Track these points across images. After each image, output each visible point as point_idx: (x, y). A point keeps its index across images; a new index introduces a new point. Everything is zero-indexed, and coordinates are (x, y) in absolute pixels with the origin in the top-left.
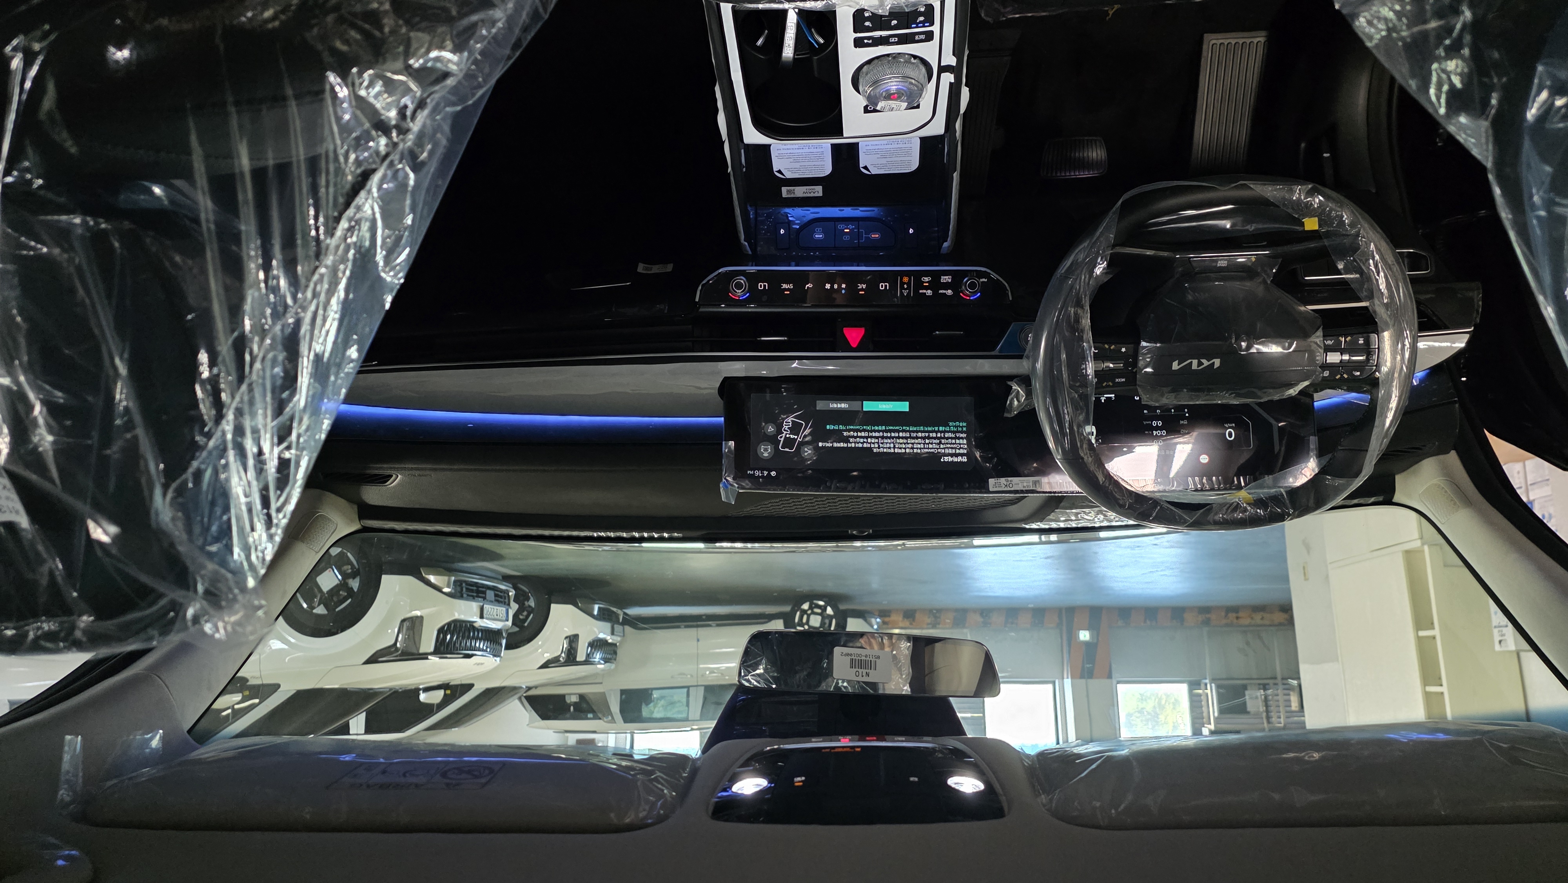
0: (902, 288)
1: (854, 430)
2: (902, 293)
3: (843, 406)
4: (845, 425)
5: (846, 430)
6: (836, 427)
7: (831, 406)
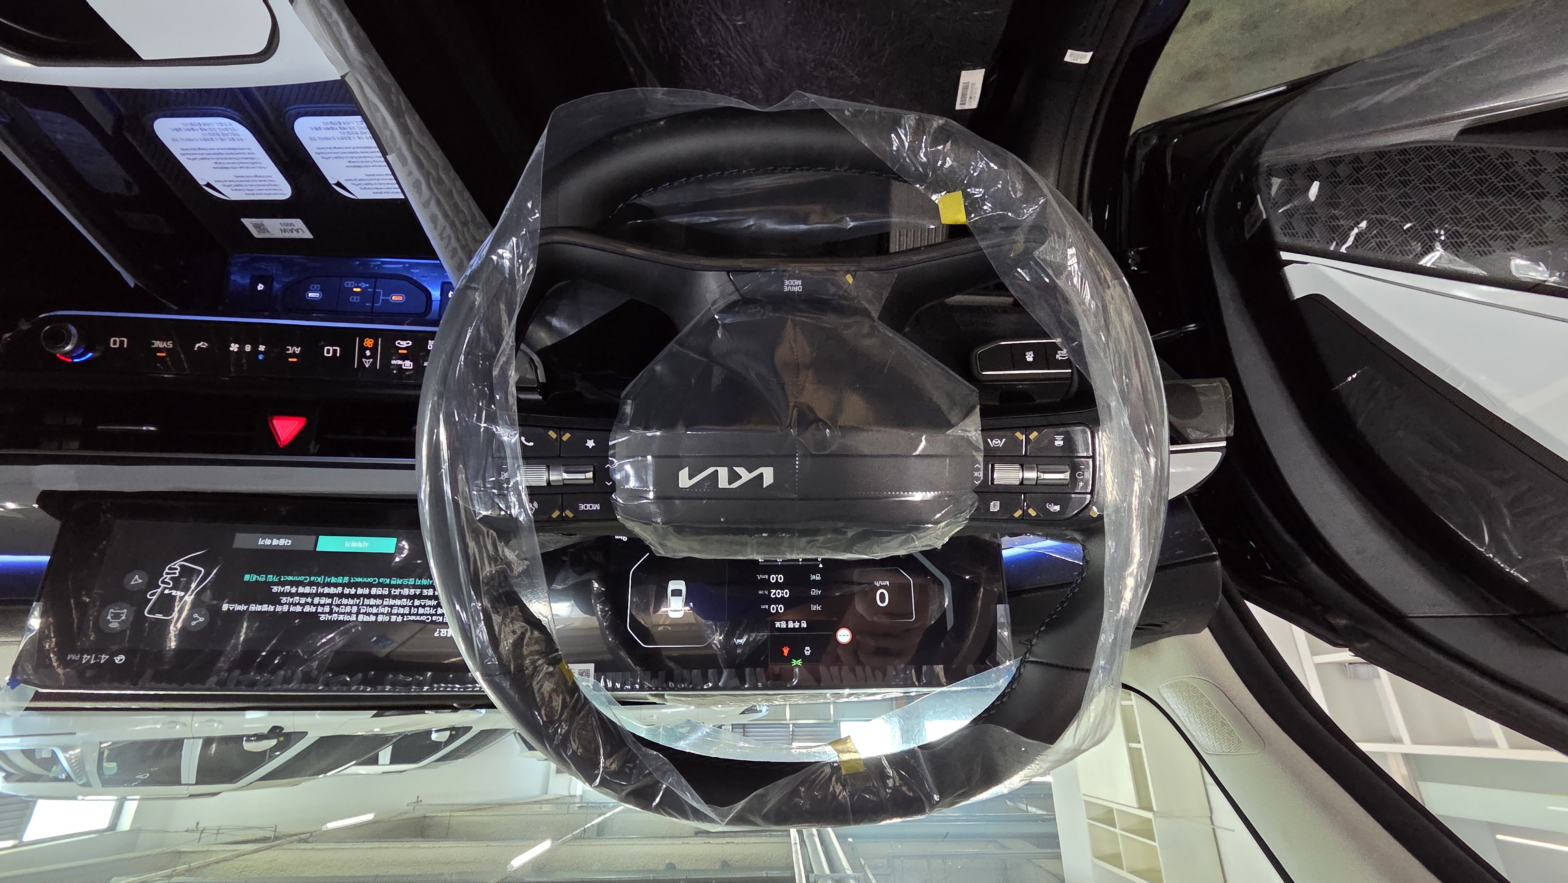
0: (362, 355)
1: (292, 584)
2: (361, 363)
3: (283, 542)
4: (279, 574)
5: (276, 584)
6: (262, 579)
7: (261, 542)
